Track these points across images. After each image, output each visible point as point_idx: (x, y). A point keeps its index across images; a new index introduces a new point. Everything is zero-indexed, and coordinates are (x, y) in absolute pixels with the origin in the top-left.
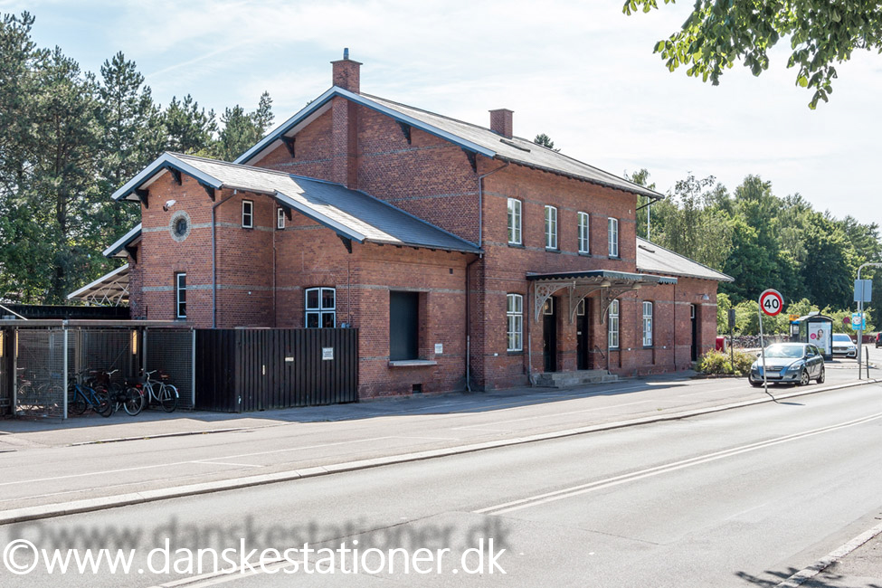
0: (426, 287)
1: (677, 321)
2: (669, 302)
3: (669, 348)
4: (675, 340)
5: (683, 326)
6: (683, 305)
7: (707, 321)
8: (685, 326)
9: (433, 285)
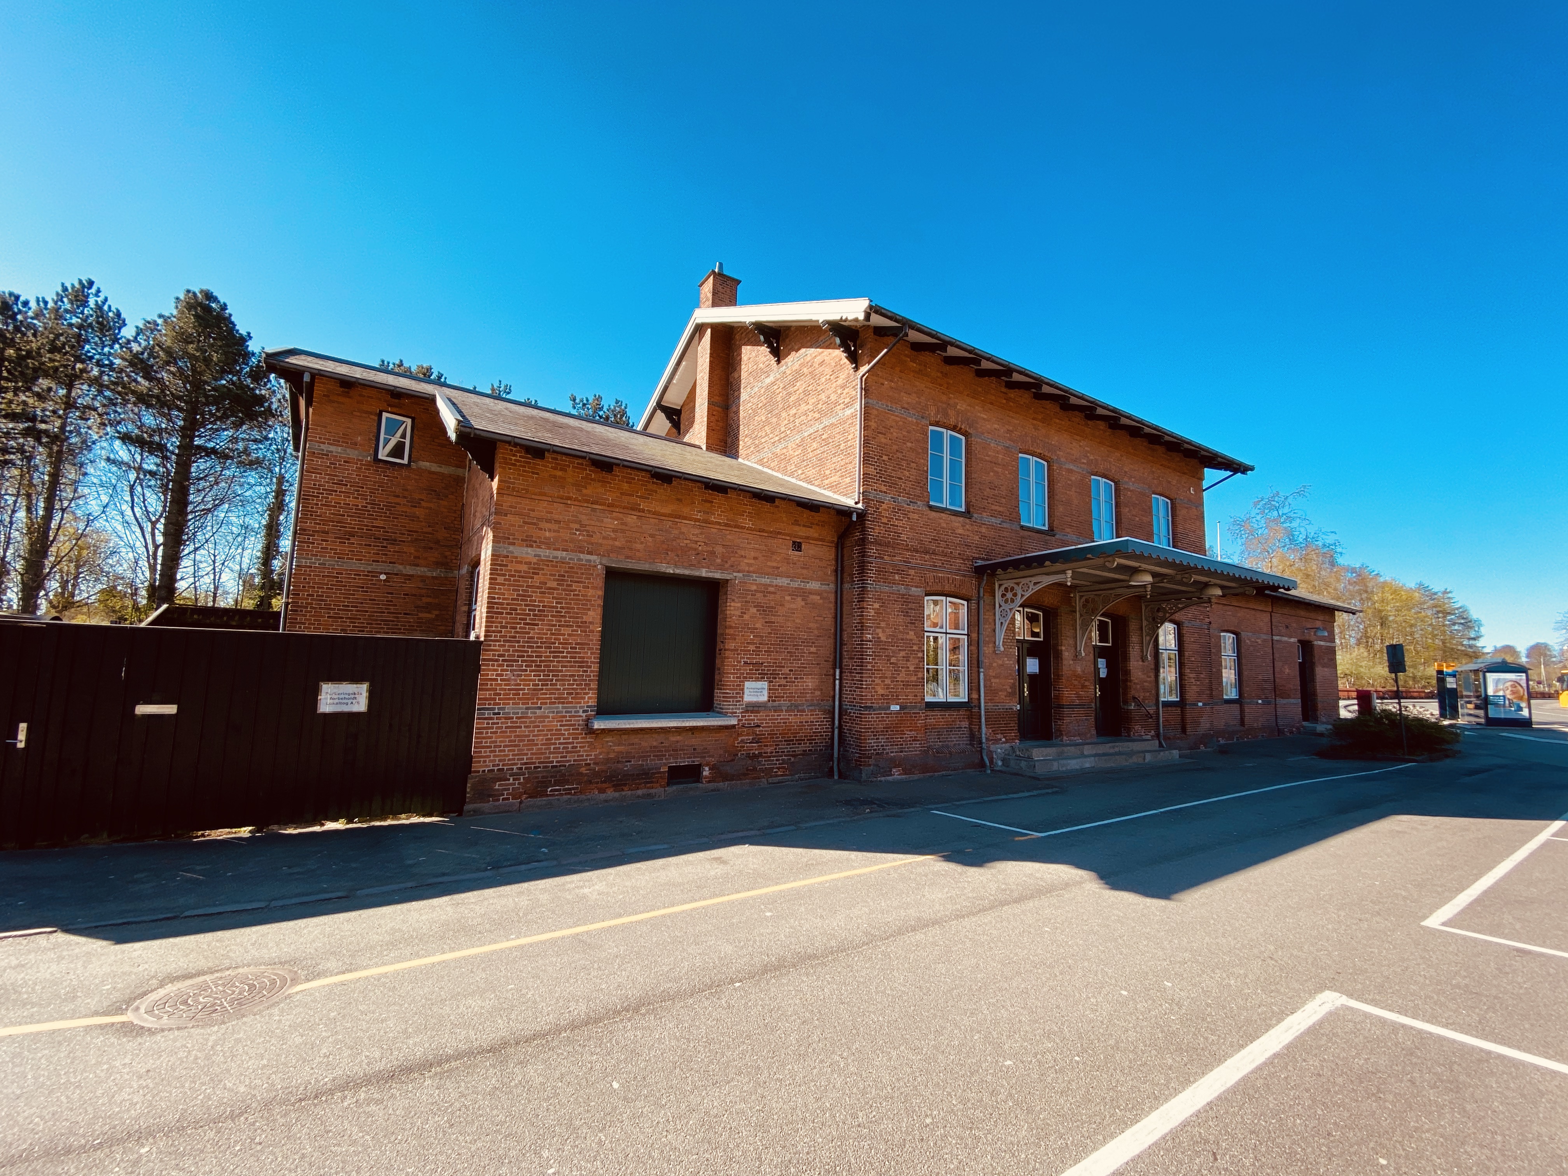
0: (721, 567)
1: (1278, 664)
2: (1264, 637)
3: (1266, 703)
4: (1278, 691)
5: (1287, 671)
6: (1287, 642)
7: (1323, 667)
8: (1289, 672)
9: (743, 566)
